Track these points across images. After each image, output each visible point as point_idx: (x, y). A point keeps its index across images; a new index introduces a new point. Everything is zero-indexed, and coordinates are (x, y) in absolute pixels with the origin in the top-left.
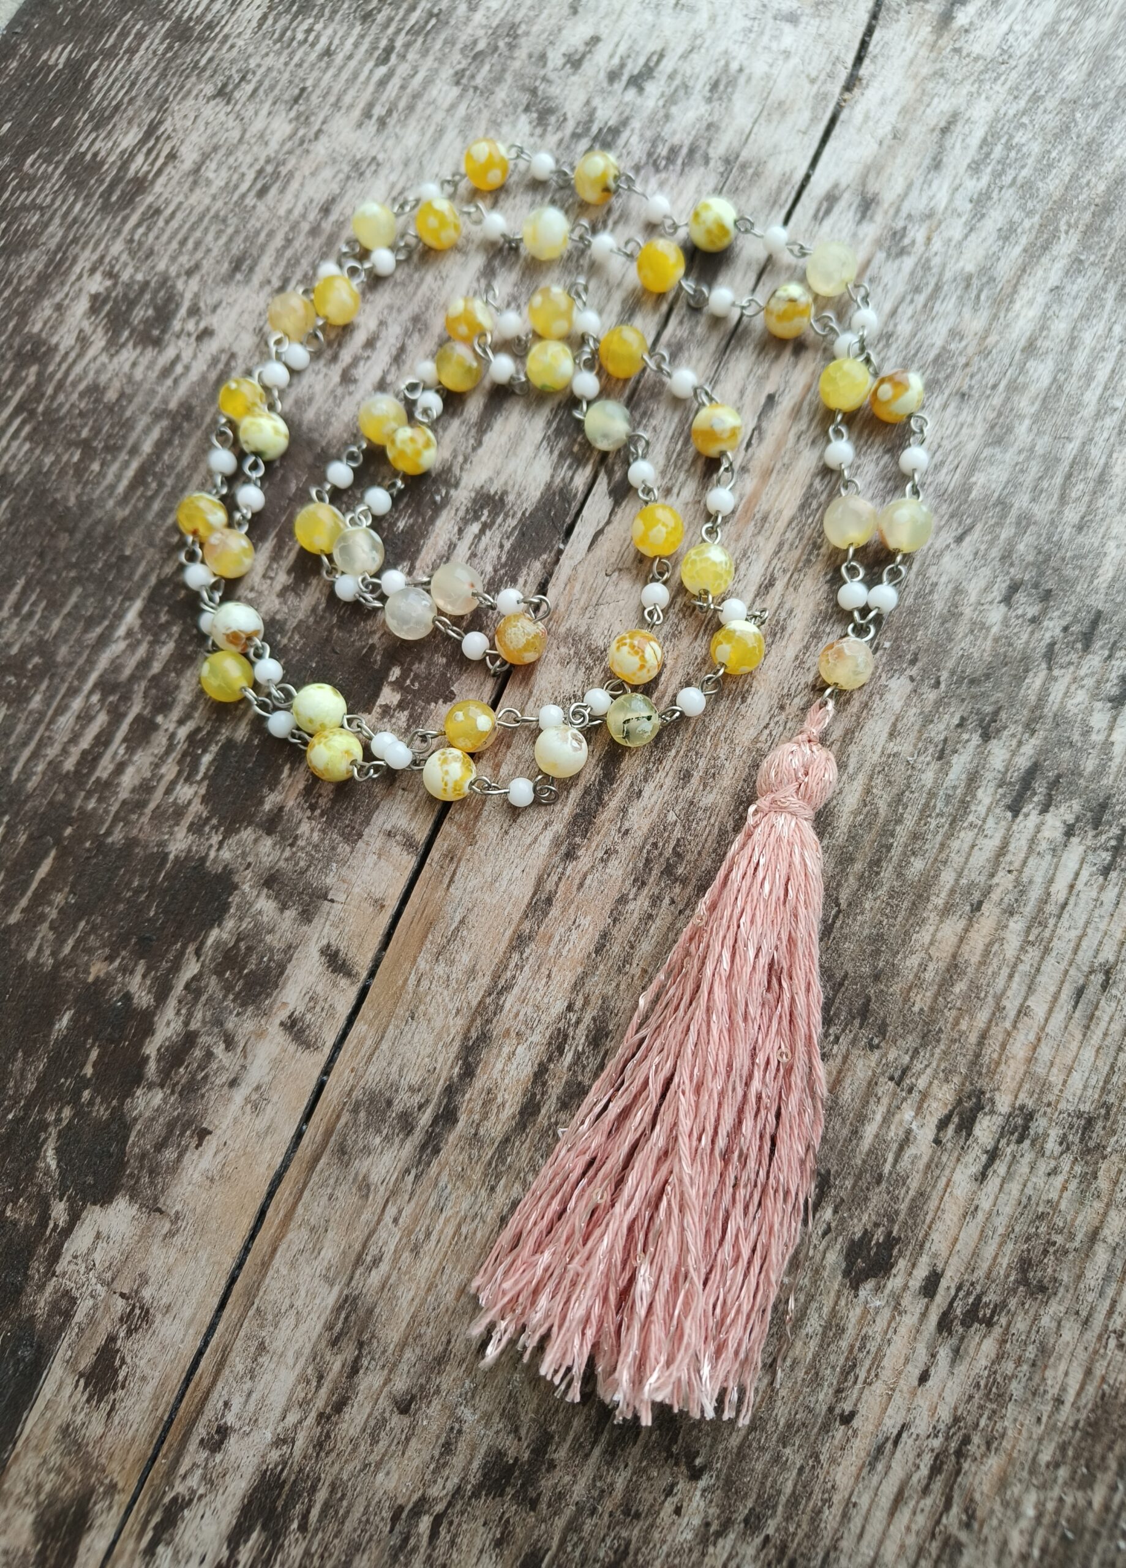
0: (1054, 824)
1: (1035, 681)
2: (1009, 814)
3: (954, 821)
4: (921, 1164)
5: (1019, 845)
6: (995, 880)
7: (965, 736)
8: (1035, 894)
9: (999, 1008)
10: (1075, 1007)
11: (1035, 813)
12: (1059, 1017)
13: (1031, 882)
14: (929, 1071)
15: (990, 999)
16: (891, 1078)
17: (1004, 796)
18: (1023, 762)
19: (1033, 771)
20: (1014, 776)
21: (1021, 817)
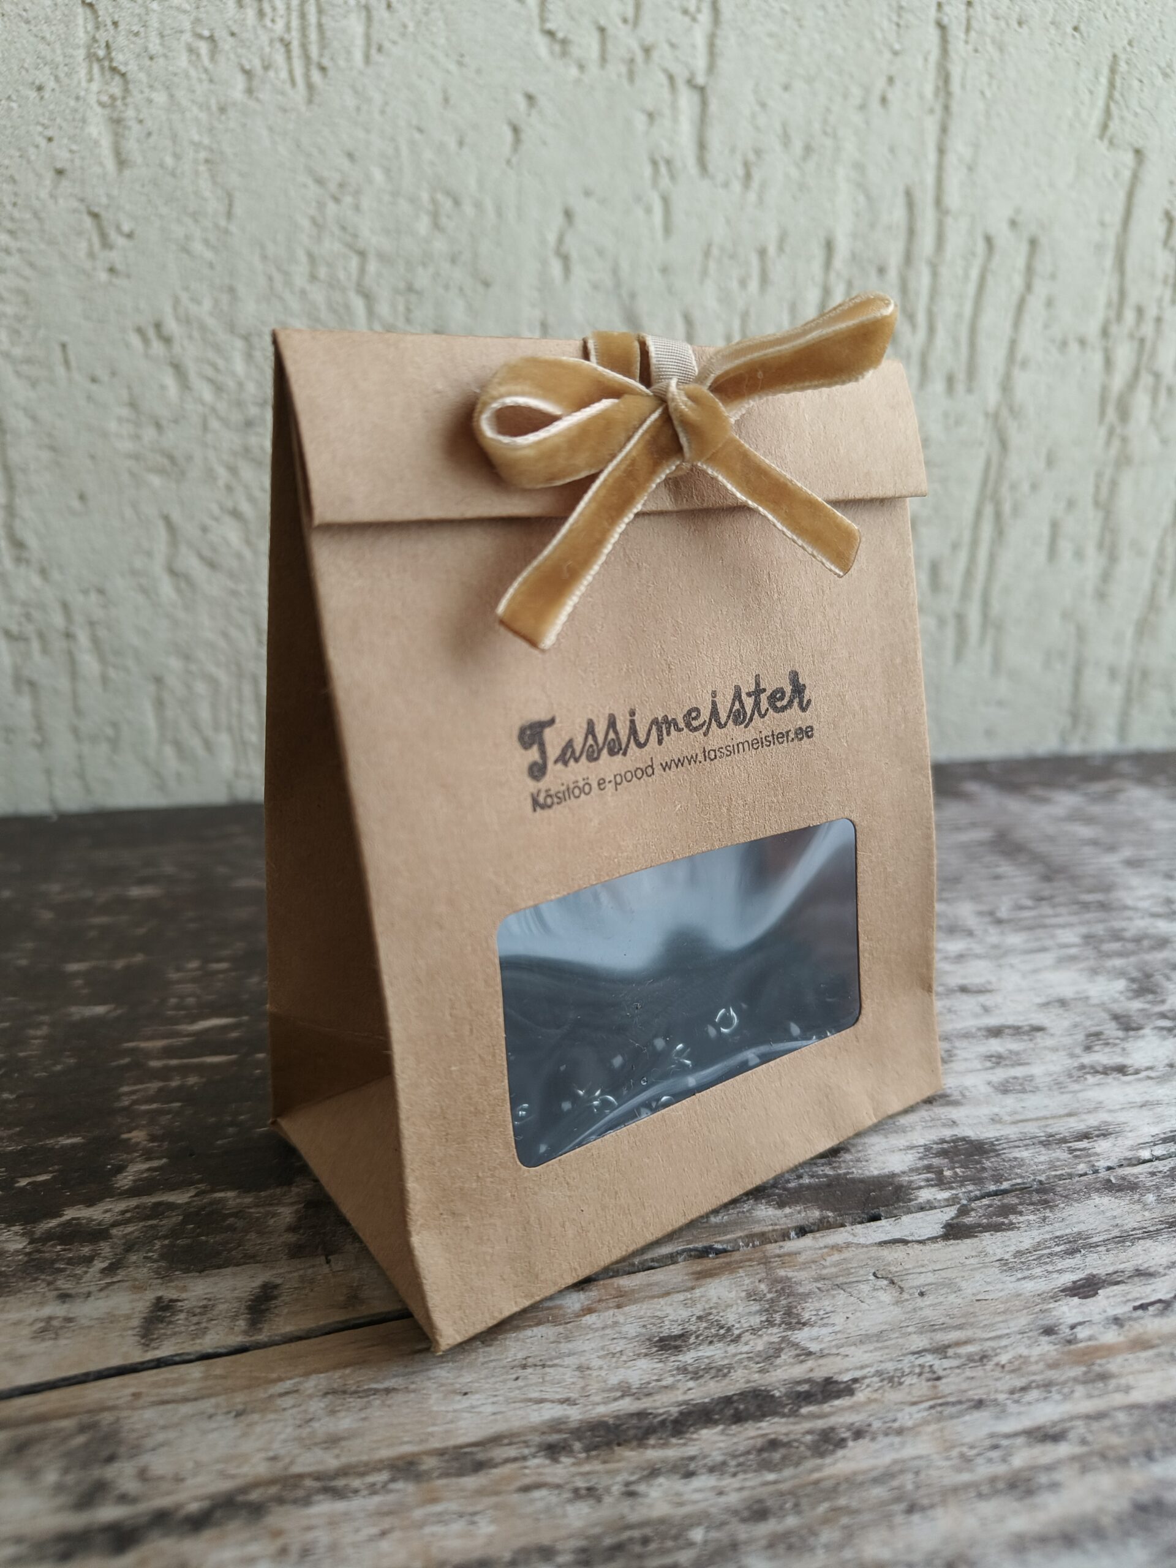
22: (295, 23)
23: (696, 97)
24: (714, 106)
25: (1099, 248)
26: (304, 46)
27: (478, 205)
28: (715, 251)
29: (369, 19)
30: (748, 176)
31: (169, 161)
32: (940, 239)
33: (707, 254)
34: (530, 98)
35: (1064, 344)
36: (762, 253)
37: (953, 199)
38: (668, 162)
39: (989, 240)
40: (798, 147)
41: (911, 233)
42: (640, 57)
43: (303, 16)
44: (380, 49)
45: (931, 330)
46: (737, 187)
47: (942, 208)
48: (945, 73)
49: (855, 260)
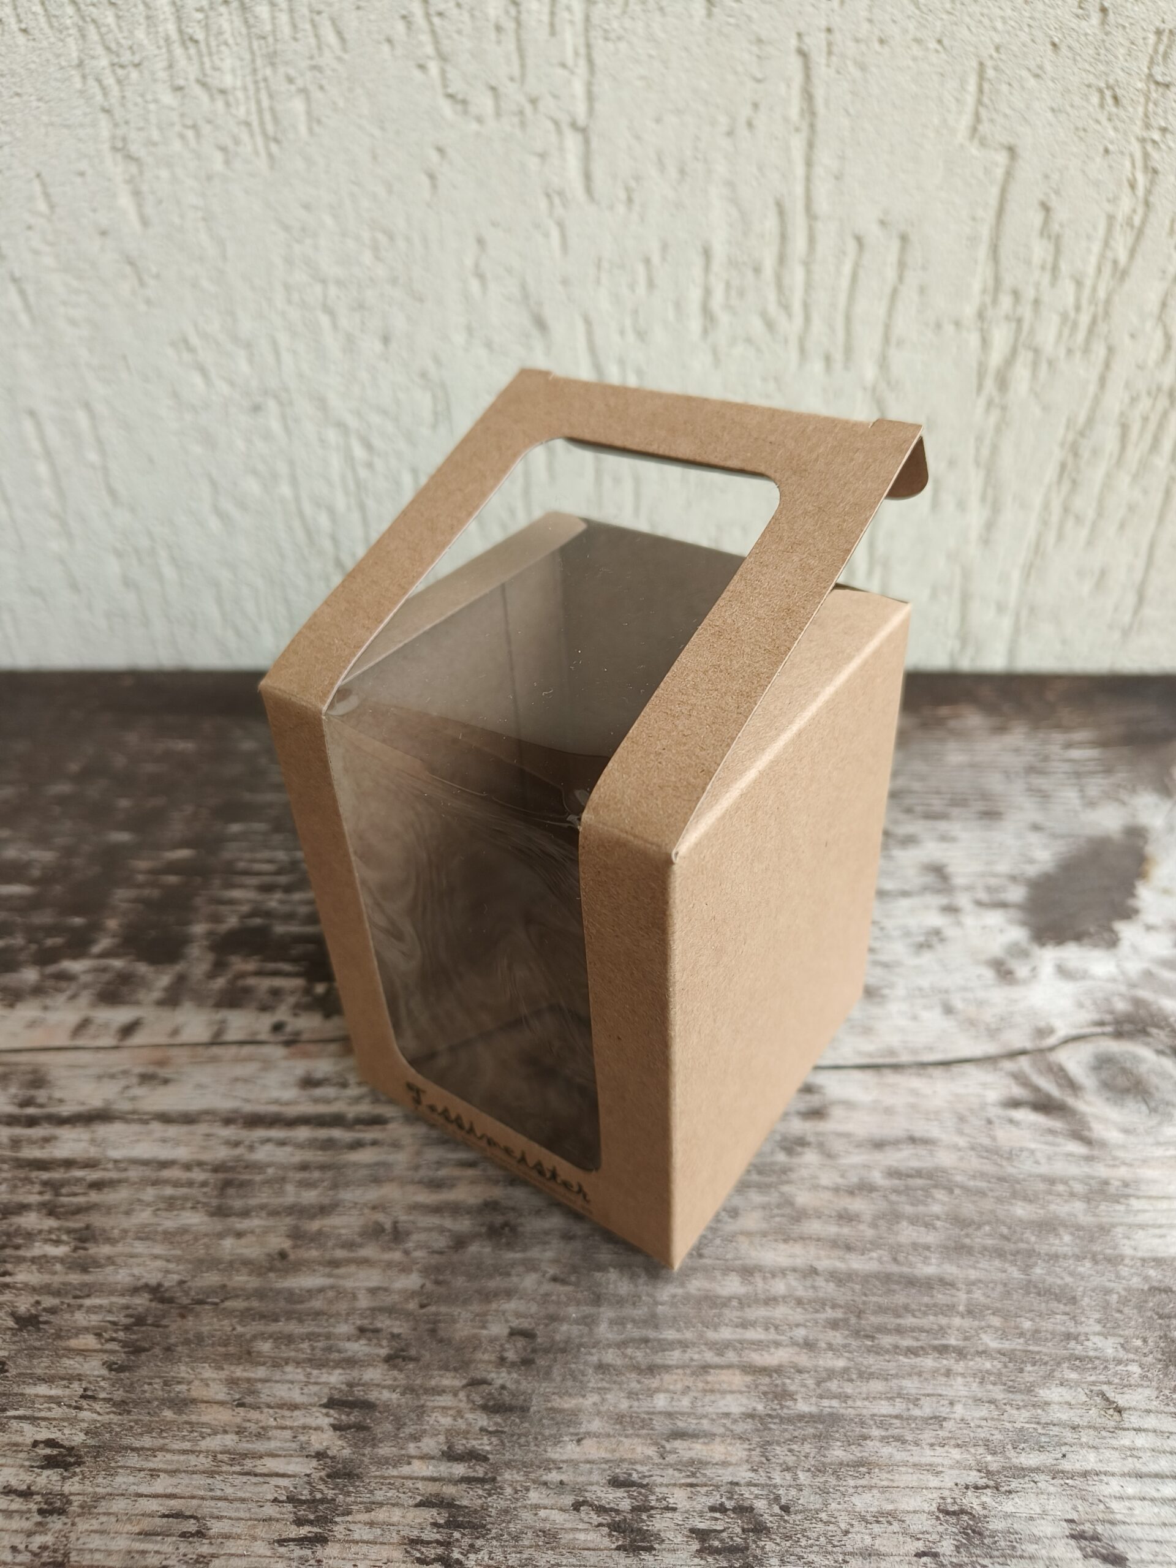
0: (326, 1440)
1: (449, 1380)
2: (325, 1400)
3: (310, 1360)
4: (17, 1439)
5: (299, 1418)
6: (266, 1410)
7: (384, 1343)
8: (260, 1446)
9: (153, 1451)
10: (164, 1516)
11: (332, 1421)
12: (153, 1505)
13: (269, 1439)
14: (95, 1416)
15: (161, 1441)
16: (85, 1390)
17: (341, 1391)
18: (373, 1396)
19: (368, 1406)
20: (359, 1392)
21: (324, 1411)
22: (253, 108)
23: (579, 137)
24: (595, 143)
25: (973, 240)
26: (262, 123)
27: (408, 239)
28: (605, 265)
29: (308, 100)
30: (630, 200)
31: (177, 220)
32: (812, 240)
33: (599, 266)
34: (440, 150)
35: (939, 326)
36: (647, 261)
37: (822, 205)
38: (561, 193)
39: (859, 240)
40: (673, 172)
41: (783, 237)
42: (528, 109)
43: (258, 102)
44: (319, 122)
45: (807, 319)
46: (621, 209)
47: (811, 215)
48: (808, 96)
49: (732, 263)
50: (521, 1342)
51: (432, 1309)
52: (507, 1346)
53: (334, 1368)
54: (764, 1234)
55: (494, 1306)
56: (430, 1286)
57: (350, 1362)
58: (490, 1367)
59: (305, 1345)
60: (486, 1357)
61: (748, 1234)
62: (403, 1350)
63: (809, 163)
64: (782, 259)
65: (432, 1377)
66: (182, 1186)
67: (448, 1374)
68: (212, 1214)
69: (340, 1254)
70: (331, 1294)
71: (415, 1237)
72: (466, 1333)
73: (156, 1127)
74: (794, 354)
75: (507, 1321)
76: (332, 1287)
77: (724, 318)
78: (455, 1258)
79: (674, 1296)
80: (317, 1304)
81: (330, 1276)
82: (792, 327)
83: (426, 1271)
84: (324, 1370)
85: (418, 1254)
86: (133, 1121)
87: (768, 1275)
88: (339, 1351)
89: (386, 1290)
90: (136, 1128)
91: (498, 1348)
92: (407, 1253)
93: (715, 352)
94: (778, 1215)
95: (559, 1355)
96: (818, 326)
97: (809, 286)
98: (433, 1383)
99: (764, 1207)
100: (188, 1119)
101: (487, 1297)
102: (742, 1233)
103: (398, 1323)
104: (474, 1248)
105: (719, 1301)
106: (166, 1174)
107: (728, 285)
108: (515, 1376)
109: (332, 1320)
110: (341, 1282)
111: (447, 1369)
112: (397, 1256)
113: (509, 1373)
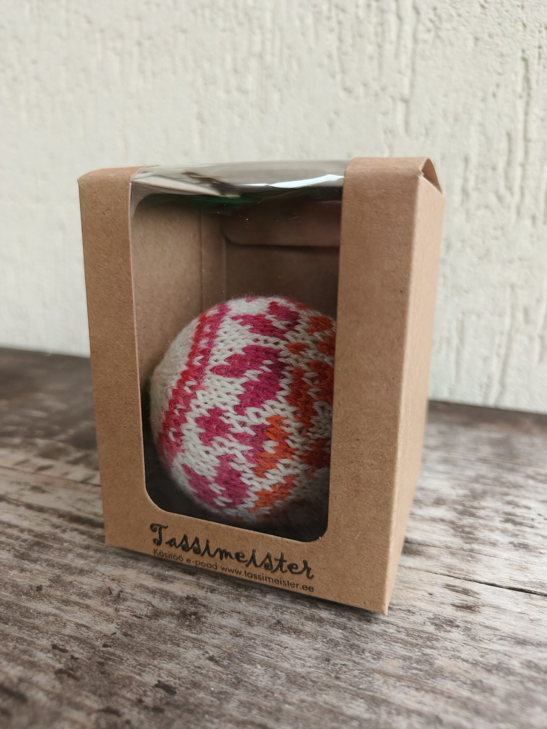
1: (91, 702)
3: (7, 655)
7: (64, 660)
17: (12, 681)
18: (31, 693)
19: (22, 699)
20: (23, 688)
23: (404, 104)
24: (412, 107)
32: (527, 153)
34: (336, 113)
37: (533, 134)
38: (392, 131)
40: (451, 120)
41: (510, 151)
42: (380, 93)
45: (523, 195)
46: (422, 139)
47: (527, 140)
48: (527, 80)
49: (481, 166)
50: (161, 693)
51: (111, 650)
52: (149, 693)
53: (19, 665)
54: (400, 678)
55: (156, 662)
56: (119, 635)
57: (33, 665)
58: (127, 704)
59: (11, 645)
60: (128, 695)
61: (386, 674)
62: (72, 669)
63: (526, 113)
64: (509, 163)
65: (80, 695)
66: (12, 538)
67: (93, 697)
68: (16, 556)
69: (74, 598)
70: (51, 618)
71: (128, 603)
72: (124, 673)
73: (22, 510)
74: (513, 215)
75: (159, 676)
76: (54, 615)
77: (474, 195)
78: (147, 622)
79: (303, 701)
80: (37, 622)
81: (59, 608)
82: (513, 200)
83: (121, 625)
84: (11, 664)
85: (124, 613)
86: (13, 503)
87: (394, 711)
88: (30, 656)
89: (87, 628)
90: (11, 507)
91: (141, 692)
92: (117, 610)
93: (467, 213)
94: (416, 669)
95: (185, 715)
96: (528, 200)
97: (524, 177)
98: (78, 699)
99: (405, 658)
100: (41, 510)
101: (155, 654)
102: (380, 672)
103: (82, 651)
104: (164, 622)
105: (341, 718)
106: (9, 531)
107: (477, 177)
108: (142, 717)
109: (40, 635)
110: (62, 614)
111: (94, 693)
112: (110, 610)
113: (139, 713)
